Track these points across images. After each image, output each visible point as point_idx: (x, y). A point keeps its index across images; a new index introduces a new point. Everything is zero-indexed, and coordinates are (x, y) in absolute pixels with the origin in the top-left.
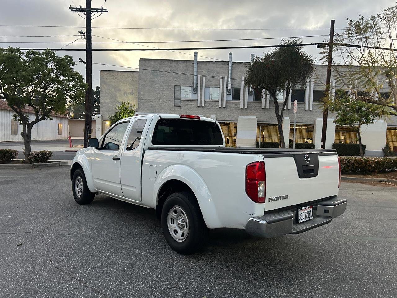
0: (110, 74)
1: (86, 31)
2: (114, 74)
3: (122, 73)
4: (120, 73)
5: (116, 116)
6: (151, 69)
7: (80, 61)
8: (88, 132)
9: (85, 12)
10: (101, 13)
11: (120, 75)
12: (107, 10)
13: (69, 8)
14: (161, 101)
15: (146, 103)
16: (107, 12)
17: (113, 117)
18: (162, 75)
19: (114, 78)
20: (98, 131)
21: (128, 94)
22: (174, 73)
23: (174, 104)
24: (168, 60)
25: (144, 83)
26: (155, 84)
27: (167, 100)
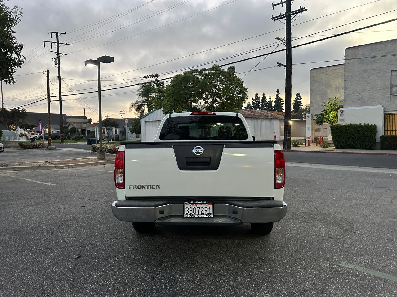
0: (321, 71)
1: (286, 35)
2: (324, 70)
3: (333, 67)
4: (331, 68)
5: (322, 114)
6: (359, 57)
7: (278, 66)
8: (287, 132)
9: (285, 18)
10: (301, 13)
11: (331, 70)
12: (306, 9)
13: (272, 19)
14: (372, 91)
15: (353, 96)
16: (307, 10)
17: (320, 115)
18: (374, 61)
19: (325, 74)
20: (308, 130)
21: (340, 89)
22: (390, 55)
23: (390, 93)
24: (383, 42)
25: (351, 75)
26: (365, 73)
27: (380, 90)
